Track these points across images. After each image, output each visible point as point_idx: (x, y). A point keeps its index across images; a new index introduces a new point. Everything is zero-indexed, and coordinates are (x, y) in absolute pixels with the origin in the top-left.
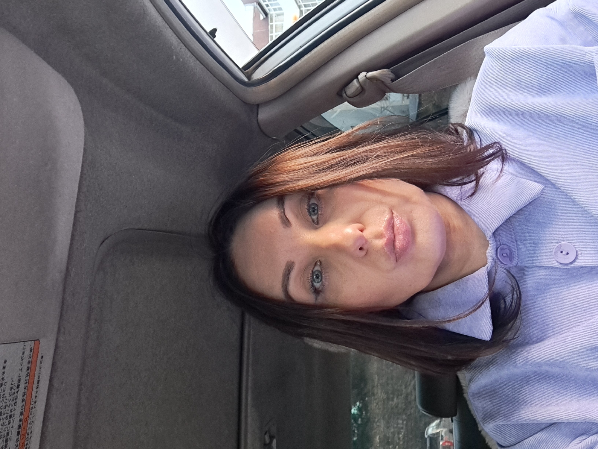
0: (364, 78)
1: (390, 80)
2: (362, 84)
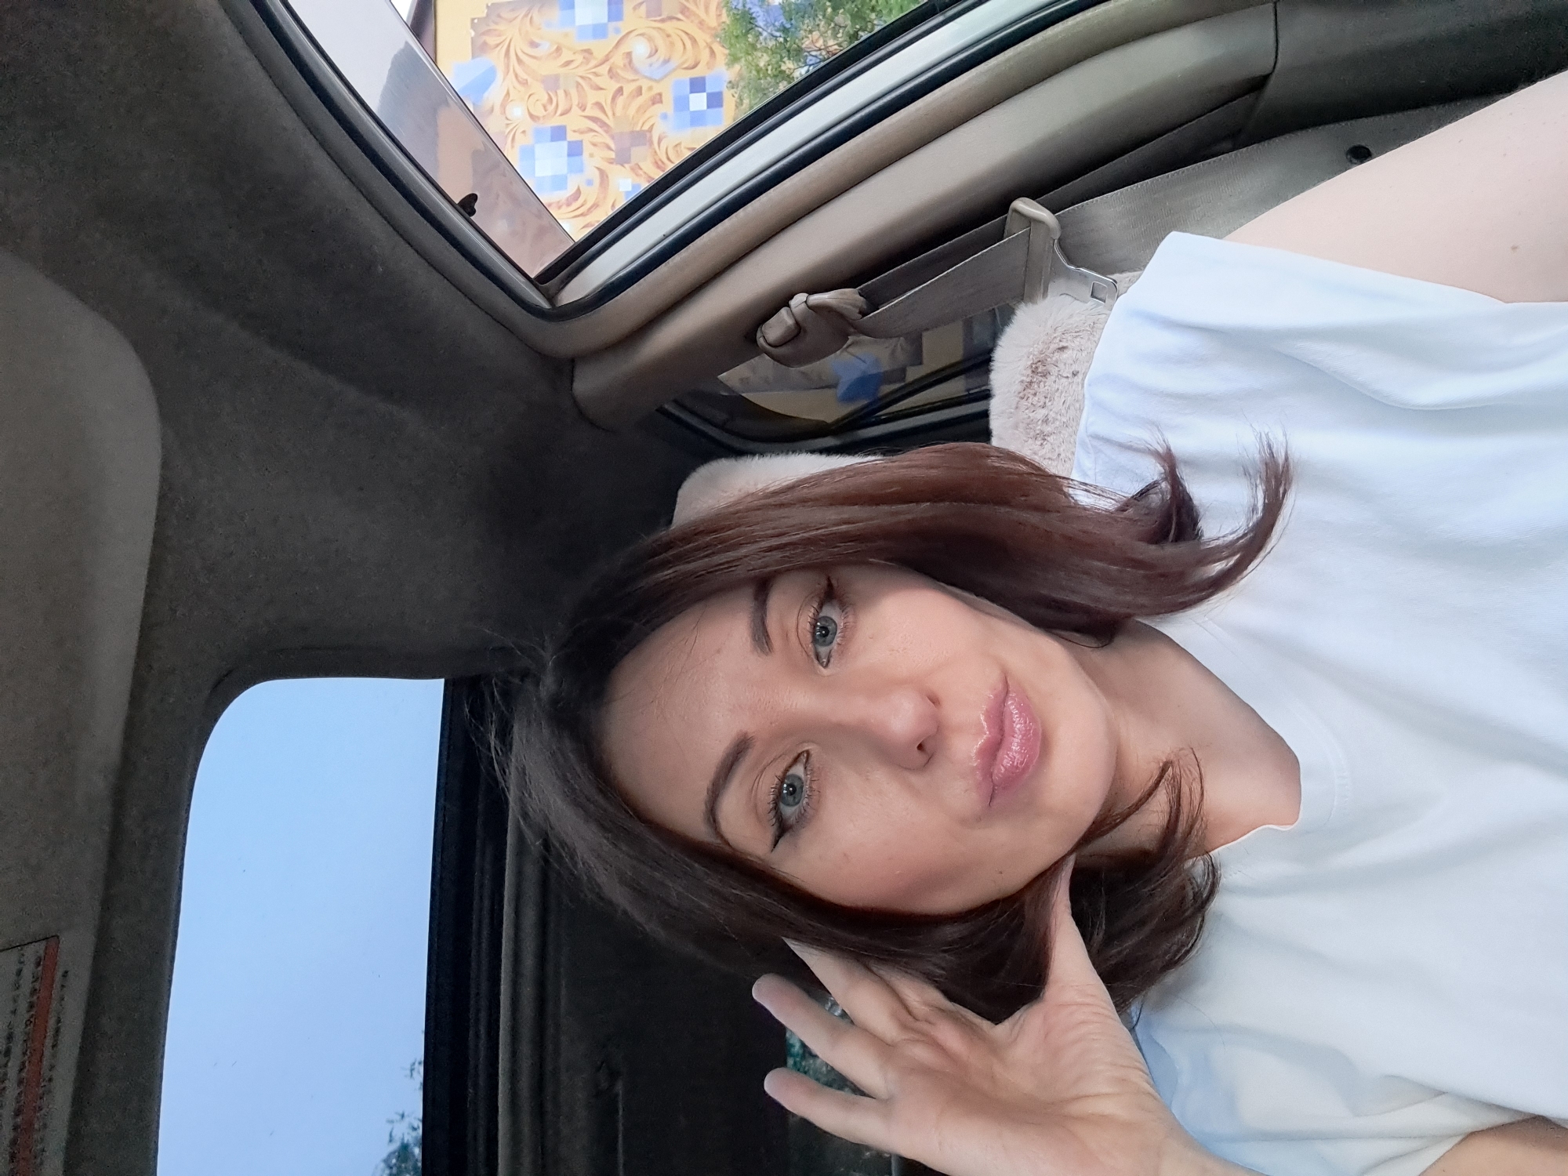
0: (804, 305)
1: (858, 311)
2: (799, 319)
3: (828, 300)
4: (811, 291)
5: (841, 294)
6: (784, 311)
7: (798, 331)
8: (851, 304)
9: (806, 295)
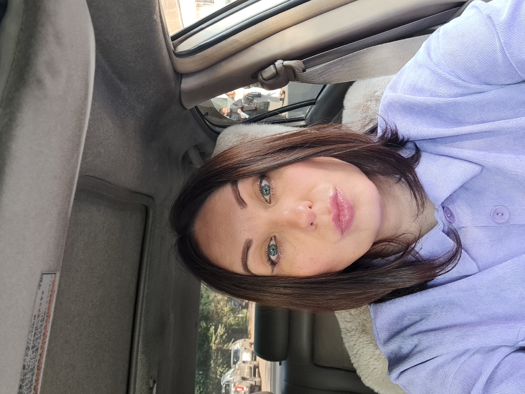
0: (281, 65)
2: (278, 69)
3: (291, 64)
4: (284, 60)
5: (297, 62)
6: (272, 66)
7: (277, 74)
8: (300, 67)
9: (283, 61)
